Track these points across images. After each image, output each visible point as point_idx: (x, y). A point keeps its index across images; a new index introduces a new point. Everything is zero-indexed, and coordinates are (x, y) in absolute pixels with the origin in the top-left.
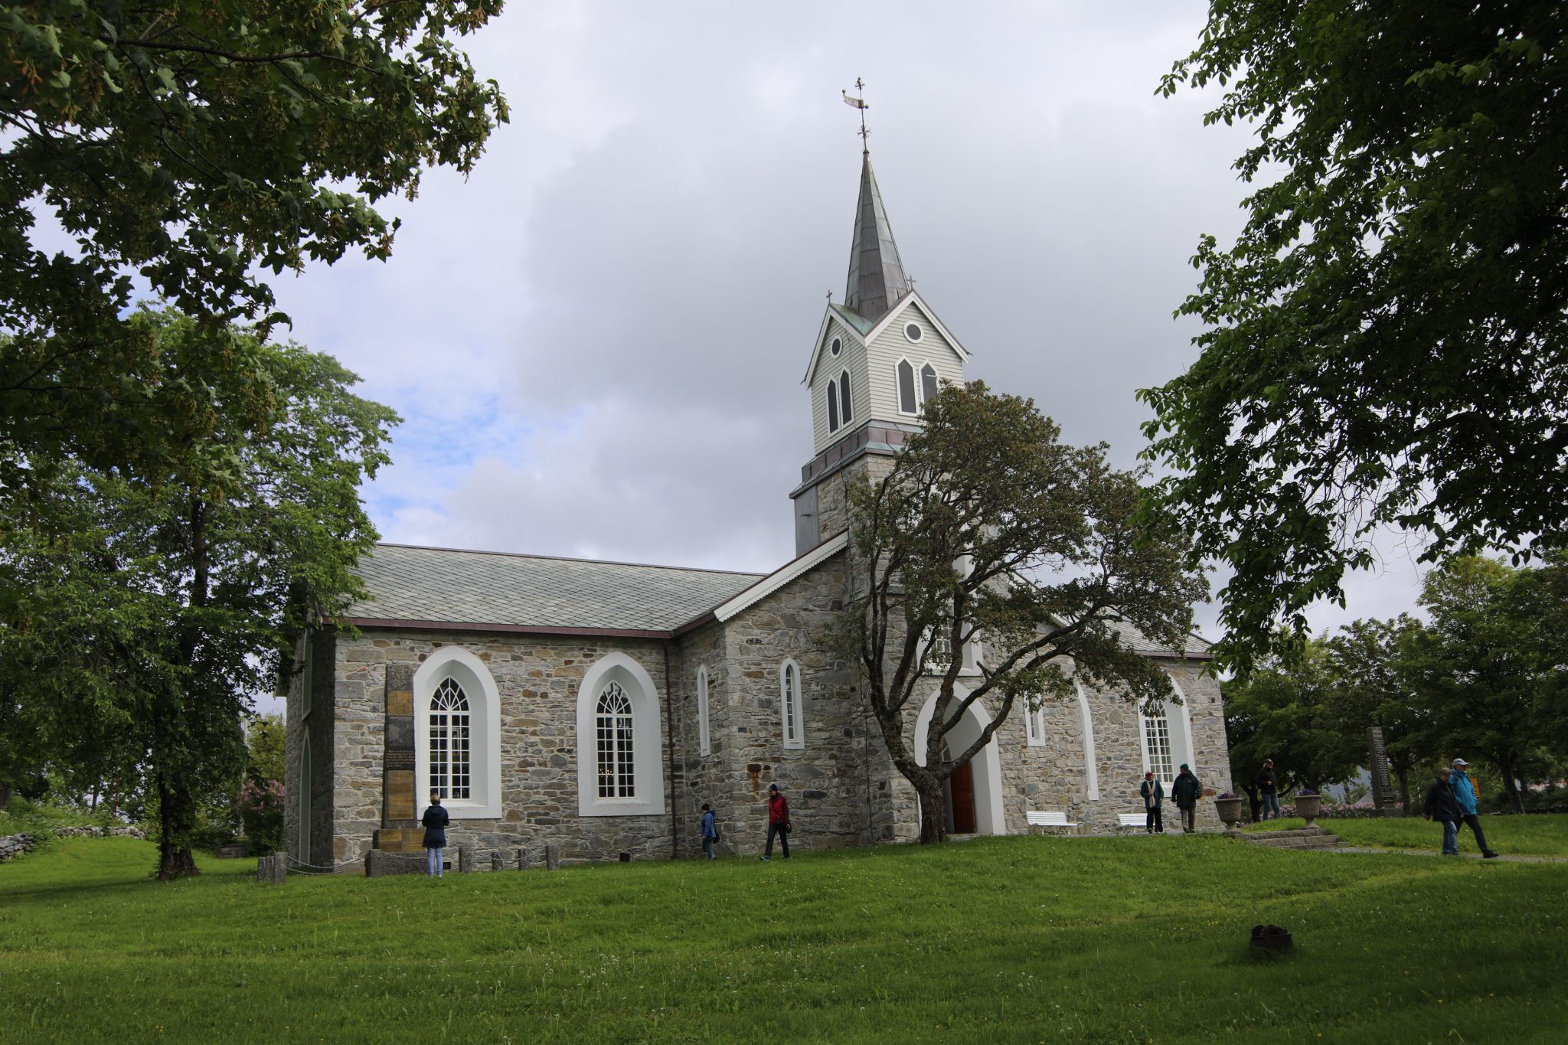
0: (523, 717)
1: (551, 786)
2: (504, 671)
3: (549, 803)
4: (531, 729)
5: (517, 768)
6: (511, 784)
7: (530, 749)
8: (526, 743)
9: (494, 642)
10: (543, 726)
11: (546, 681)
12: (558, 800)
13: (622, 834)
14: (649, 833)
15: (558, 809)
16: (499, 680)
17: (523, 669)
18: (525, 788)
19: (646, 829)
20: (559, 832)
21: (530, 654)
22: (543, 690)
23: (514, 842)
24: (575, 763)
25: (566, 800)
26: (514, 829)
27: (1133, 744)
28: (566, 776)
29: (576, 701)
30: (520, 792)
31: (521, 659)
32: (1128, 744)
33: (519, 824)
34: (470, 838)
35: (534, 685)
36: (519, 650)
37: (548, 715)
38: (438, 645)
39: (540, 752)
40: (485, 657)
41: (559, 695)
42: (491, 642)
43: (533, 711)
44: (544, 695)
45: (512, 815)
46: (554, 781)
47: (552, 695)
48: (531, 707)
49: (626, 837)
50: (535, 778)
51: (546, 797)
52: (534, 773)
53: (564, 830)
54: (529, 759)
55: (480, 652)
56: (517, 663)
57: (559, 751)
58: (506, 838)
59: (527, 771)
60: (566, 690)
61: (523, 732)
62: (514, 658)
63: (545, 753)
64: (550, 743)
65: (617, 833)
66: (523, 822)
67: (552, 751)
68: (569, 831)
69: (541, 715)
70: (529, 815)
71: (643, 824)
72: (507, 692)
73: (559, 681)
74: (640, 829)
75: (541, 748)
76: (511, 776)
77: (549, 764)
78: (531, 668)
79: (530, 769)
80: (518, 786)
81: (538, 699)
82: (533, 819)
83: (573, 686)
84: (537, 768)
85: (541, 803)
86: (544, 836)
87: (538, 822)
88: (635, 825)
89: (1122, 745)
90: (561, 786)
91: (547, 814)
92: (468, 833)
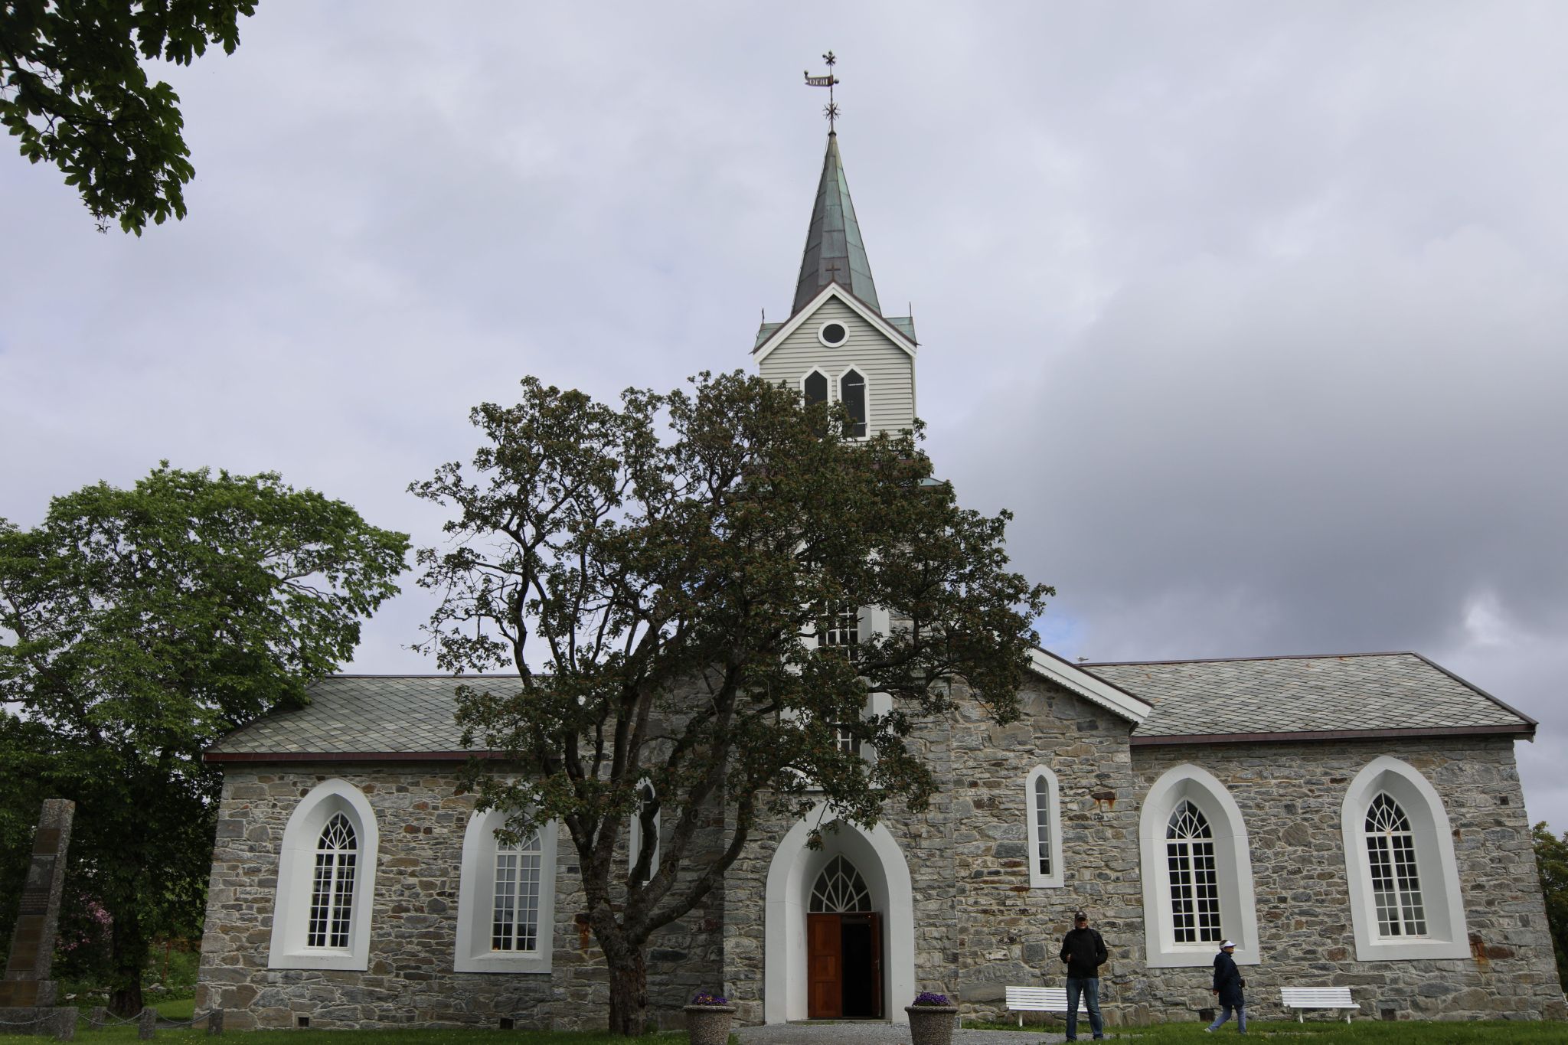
0: (402, 855)
1: (427, 935)
2: (387, 804)
3: (422, 955)
4: (410, 869)
5: (390, 913)
6: (381, 932)
7: (407, 893)
8: (403, 886)
9: (378, 772)
10: (424, 866)
11: (431, 814)
12: (433, 952)
13: (506, 995)
14: (538, 995)
15: (431, 962)
16: (380, 814)
17: (407, 802)
18: (397, 937)
19: (535, 991)
20: (430, 989)
21: (417, 784)
22: (427, 824)
23: (380, 999)
24: (456, 909)
25: (442, 953)
26: (380, 984)
27: (1332, 876)
28: (445, 923)
29: (462, 837)
30: (392, 942)
31: (407, 790)
32: (1321, 876)
33: (386, 977)
34: (332, 992)
35: (417, 819)
36: (404, 781)
37: (430, 852)
38: (321, 779)
39: (417, 895)
40: (368, 790)
41: (446, 830)
42: (375, 772)
43: (414, 849)
44: (428, 831)
45: (380, 968)
46: (431, 930)
47: (437, 831)
48: (413, 844)
49: (509, 998)
50: (409, 925)
51: (420, 948)
52: (408, 919)
53: (436, 987)
54: (404, 903)
55: (364, 784)
56: (401, 795)
57: (439, 894)
58: (371, 993)
59: (401, 918)
60: (453, 825)
61: (400, 873)
62: (400, 790)
63: (422, 898)
64: (432, 885)
65: (498, 994)
66: (391, 977)
67: (431, 895)
68: (442, 989)
69: (423, 853)
70: (399, 968)
71: (532, 984)
72: (387, 828)
73: (447, 814)
74: (528, 990)
75: (420, 891)
76: (383, 923)
77: (426, 910)
78: (417, 800)
79: (404, 915)
80: (389, 935)
81: (421, 836)
82: (402, 973)
83: (462, 819)
84: (413, 914)
85: (413, 955)
86: (414, 993)
87: (407, 976)
88: (523, 985)
89: (1311, 877)
90: (437, 935)
91: (418, 968)
92: (331, 986)
